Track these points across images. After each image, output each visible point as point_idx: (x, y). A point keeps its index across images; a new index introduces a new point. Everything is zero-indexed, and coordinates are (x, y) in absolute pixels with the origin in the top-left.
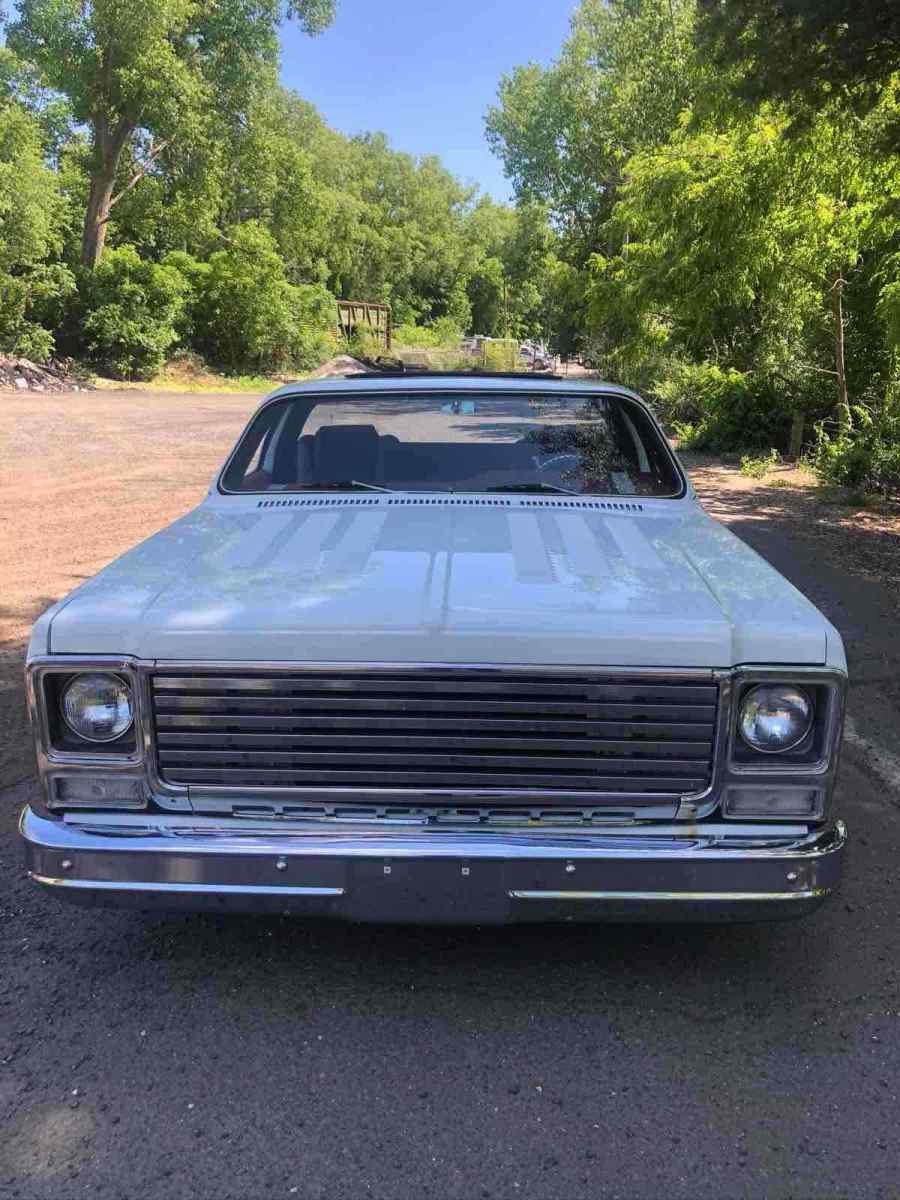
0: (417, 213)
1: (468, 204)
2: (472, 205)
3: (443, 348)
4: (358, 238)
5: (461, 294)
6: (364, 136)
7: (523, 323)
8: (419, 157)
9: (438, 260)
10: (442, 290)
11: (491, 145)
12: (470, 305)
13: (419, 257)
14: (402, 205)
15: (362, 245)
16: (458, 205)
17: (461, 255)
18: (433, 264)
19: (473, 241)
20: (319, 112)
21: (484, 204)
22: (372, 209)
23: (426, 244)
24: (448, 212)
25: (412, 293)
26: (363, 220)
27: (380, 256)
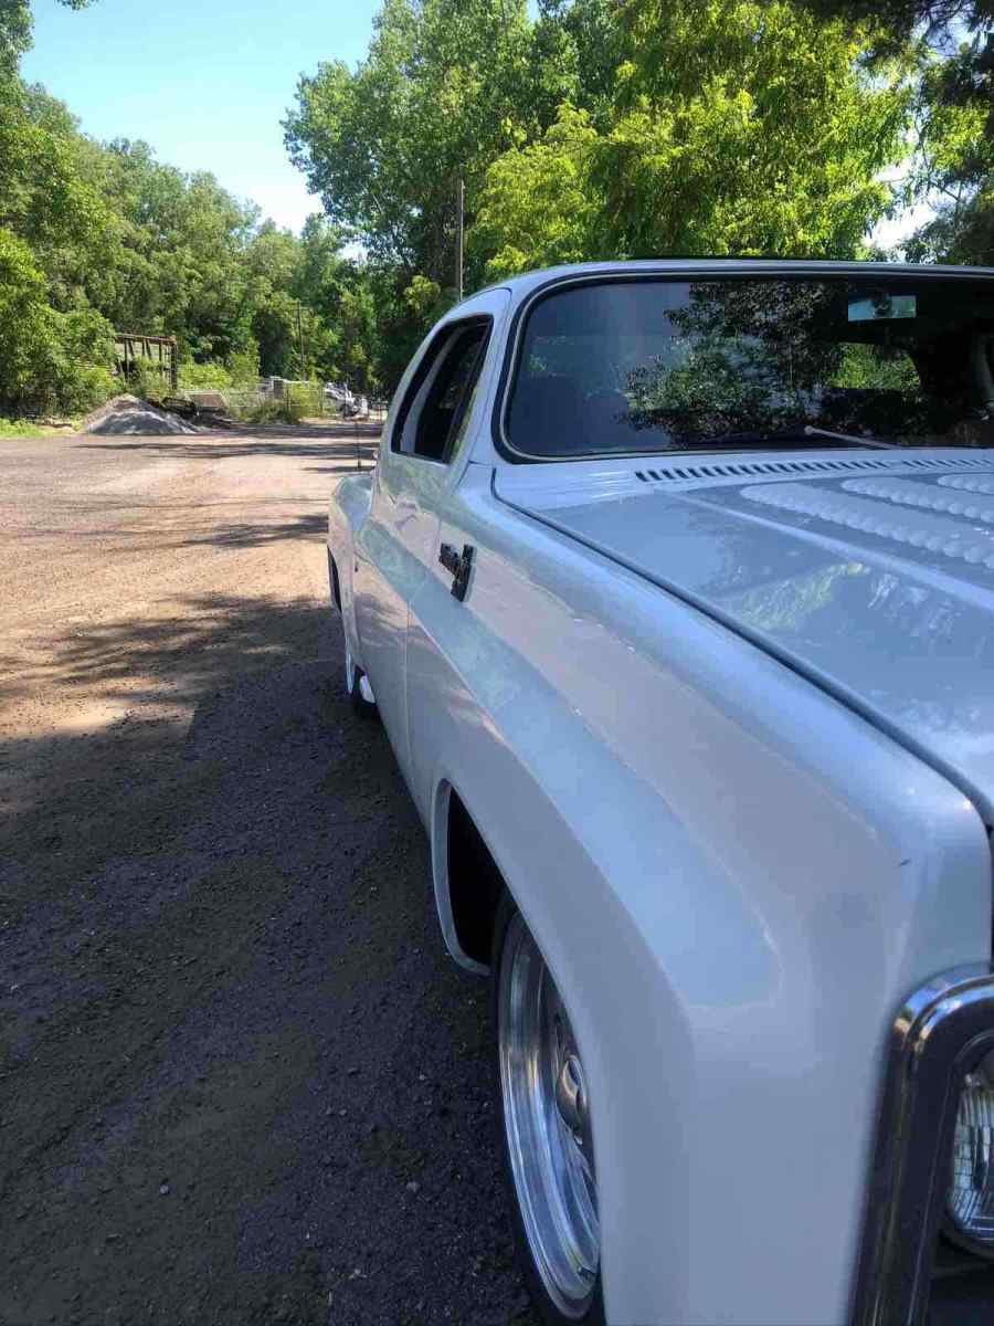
0: (190, 237)
1: (248, 230)
2: (253, 231)
3: (238, 389)
4: (123, 263)
5: (245, 331)
6: (120, 145)
7: (318, 365)
8: (190, 172)
9: (218, 292)
10: (223, 326)
11: (293, 156)
12: (257, 344)
13: (196, 287)
14: (173, 228)
15: (127, 272)
16: (238, 230)
17: (244, 287)
18: (212, 297)
19: (258, 272)
21: (267, 230)
22: (137, 230)
23: (203, 272)
24: (226, 238)
25: (187, 327)
26: (127, 242)
27: (149, 285)
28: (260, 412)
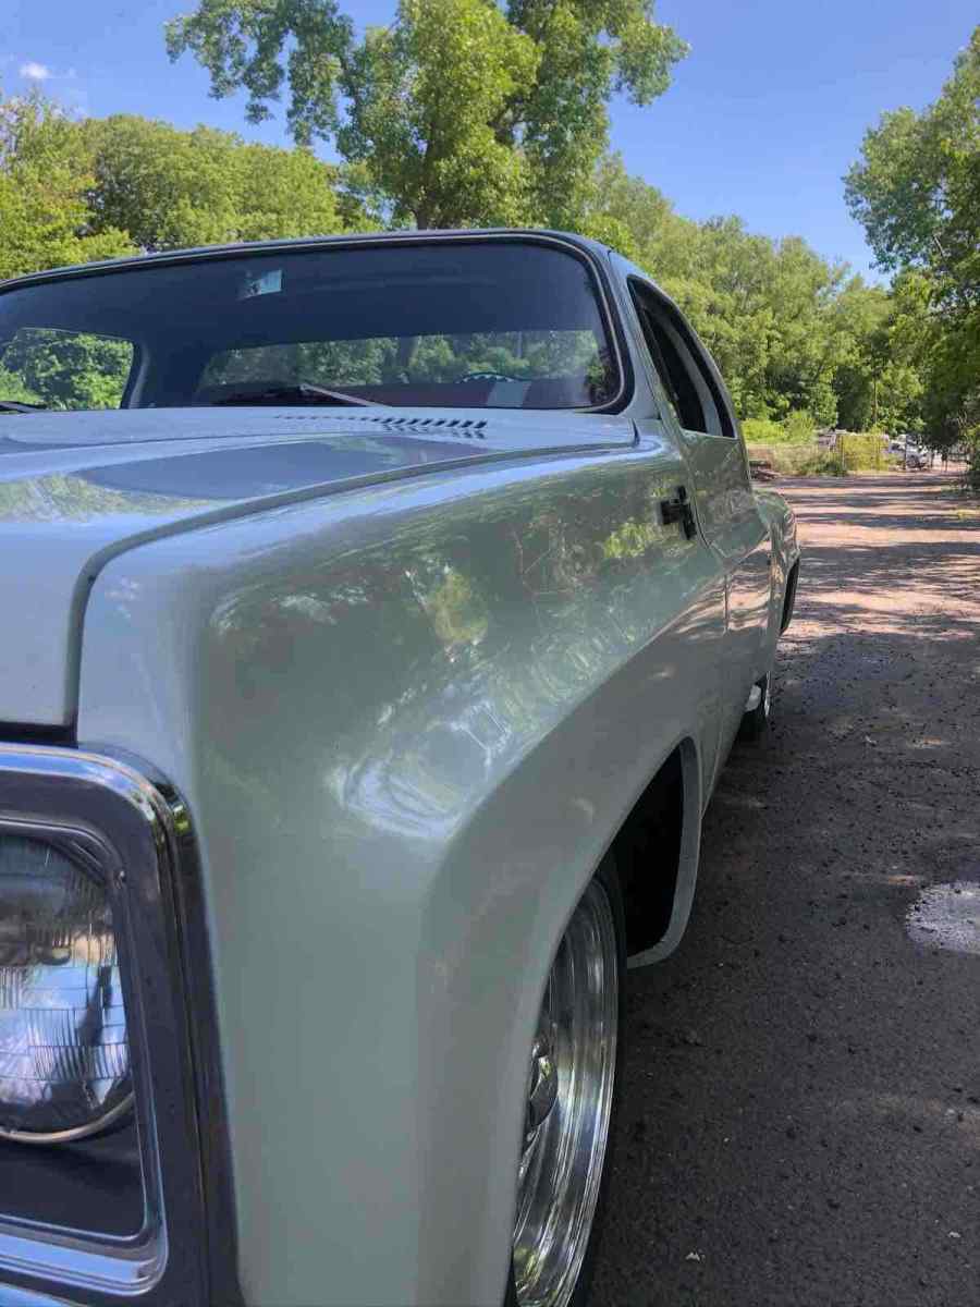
0: (775, 301)
1: (835, 288)
2: (840, 289)
3: (792, 443)
4: (706, 329)
5: (826, 388)
6: (715, 221)
7: (900, 418)
8: (780, 239)
9: (798, 351)
10: (803, 384)
11: (852, 210)
12: (836, 399)
13: (777, 347)
14: (760, 292)
15: (711, 338)
16: (824, 289)
17: (825, 343)
18: (792, 355)
19: (840, 328)
20: (665, 196)
21: (855, 285)
22: (723, 298)
23: (785, 333)
24: (811, 297)
25: (767, 388)
26: (711, 310)
27: (729, 348)
28: (808, 465)
